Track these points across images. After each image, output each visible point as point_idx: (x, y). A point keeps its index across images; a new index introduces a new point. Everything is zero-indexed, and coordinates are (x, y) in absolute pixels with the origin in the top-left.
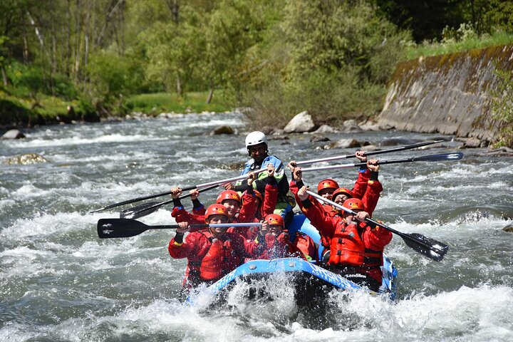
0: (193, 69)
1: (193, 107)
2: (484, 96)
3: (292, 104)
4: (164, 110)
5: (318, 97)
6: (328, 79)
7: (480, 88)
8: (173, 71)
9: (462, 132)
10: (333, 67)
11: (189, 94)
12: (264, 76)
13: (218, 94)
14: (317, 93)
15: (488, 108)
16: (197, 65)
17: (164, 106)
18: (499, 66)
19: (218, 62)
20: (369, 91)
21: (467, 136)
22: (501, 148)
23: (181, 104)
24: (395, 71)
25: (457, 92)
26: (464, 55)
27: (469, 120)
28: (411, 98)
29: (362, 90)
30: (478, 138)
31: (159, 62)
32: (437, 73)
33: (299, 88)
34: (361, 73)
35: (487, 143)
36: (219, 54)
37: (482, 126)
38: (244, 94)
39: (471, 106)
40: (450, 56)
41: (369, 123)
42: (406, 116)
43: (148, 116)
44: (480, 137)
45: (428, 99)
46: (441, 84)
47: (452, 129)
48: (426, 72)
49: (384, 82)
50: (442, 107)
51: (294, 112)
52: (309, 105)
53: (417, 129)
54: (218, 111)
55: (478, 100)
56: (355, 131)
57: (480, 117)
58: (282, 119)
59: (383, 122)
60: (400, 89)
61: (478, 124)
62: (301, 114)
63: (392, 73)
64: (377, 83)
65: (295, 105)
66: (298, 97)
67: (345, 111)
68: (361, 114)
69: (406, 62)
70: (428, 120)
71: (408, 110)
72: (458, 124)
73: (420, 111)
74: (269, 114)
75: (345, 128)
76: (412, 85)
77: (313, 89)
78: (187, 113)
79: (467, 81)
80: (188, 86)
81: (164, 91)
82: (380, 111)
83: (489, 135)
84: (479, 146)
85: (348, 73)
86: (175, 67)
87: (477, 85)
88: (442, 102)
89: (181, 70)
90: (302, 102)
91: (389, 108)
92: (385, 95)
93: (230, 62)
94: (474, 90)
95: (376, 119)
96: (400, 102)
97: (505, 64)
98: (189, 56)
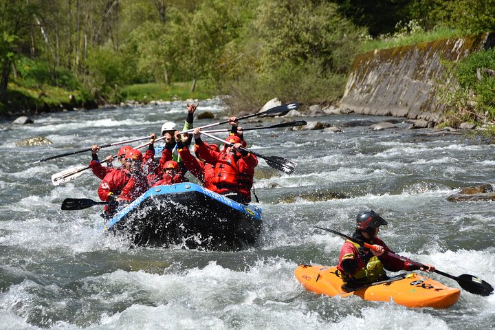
0: (178, 62)
1: (179, 95)
2: (430, 83)
3: (264, 92)
4: (153, 98)
5: (287, 86)
6: (296, 69)
7: (427, 76)
8: (161, 64)
9: (412, 115)
10: (299, 59)
11: (175, 84)
12: (240, 67)
13: (201, 83)
14: (286, 82)
15: (434, 94)
16: (181, 59)
17: (153, 94)
18: (443, 57)
19: (201, 56)
20: (332, 80)
21: (416, 118)
22: (446, 128)
23: (169, 92)
24: (354, 63)
25: (407, 80)
26: (413, 47)
27: (418, 104)
28: (367, 85)
29: (325, 79)
30: (425, 119)
31: (149, 56)
32: (390, 64)
33: (271, 77)
34: (324, 64)
35: (433, 124)
36: (201, 49)
37: (429, 109)
38: (223, 83)
39: (420, 92)
40: (401, 48)
41: (332, 108)
42: (363, 101)
43: (140, 103)
44: (427, 118)
45: (383, 86)
46: (393, 73)
47: (402, 112)
48: (380, 63)
49: (344, 71)
50: (394, 93)
51: (267, 98)
52: (279, 93)
53: (373, 112)
54: (200, 99)
55: (425, 87)
56: (319, 115)
57: (427, 101)
58: (256, 105)
59: (343, 106)
60: (358, 77)
61: (425, 107)
62: (273, 100)
63: (351, 64)
64: (338, 73)
65: (267, 92)
66: (270, 85)
67: (311, 98)
68: (324, 100)
69: (363, 55)
70: (382, 104)
71: (365, 96)
72: (408, 107)
73: (376, 97)
74: (245, 100)
75: (311, 112)
76: (368, 74)
77: (283, 78)
78: (173, 101)
79: (416, 70)
80: (174, 77)
81: (153, 81)
82: (341, 97)
83: (435, 117)
84: (427, 127)
85: (313, 64)
86: (163, 61)
87: (424, 73)
88: (394, 89)
89: (168, 63)
90: (273, 90)
91: (348, 94)
92: (345, 83)
93: (210, 56)
94: (422, 78)
95: (337, 104)
96: (358, 89)
97: (448, 55)
98: (175, 51)
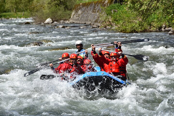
0: (18, 6)
1: (19, 16)
2: (98, 14)
3: (46, 16)
4: (10, 17)
5: (53, 14)
6: (56, 9)
7: (97, 12)
8: (13, 6)
9: (92, 24)
10: (57, 6)
11: (18, 13)
12: (38, 8)
13: (26, 13)
14: (53, 13)
15: (99, 17)
16: (19, 5)
17: (11, 16)
18: (101, 6)
19: (26, 4)
20: (67, 12)
21: (93, 25)
22: (102, 28)
23: (15, 15)
24: (74, 7)
25: (90, 13)
26: (92, 3)
27: (94, 20)
28: (78, 14)
29: (65, 12)
30: (96, 25)
31: (9, 4)
32: (85, 8)
33: (48, 11)
34: (65, 8)
35: (99, 27)
36: (25, 2)
37: (97, 22)
38: (33, 13)
39: (94, 17)
40: (89, 3)
41: (67, 21)
42: (77, 19)
43: (6, 19)
44: (97, 25)
45: (83, 15)
46: (86, 11)
47: (89, 23)
48: (82, 7)
49: (71, 10)
50: (87, 17)
51: (47, 18)
52: (51, 16)
53: (80, 23)
54: (26, 18)
55: (96, 15)
56: (63, 23)
57: (97, 20)
58: (44, 20)
59: (71, 21)
60: (75, 12)
61: (96, 21)
62: (49, 18)
63: (73, 7)
64: (69, 10)
65: (47, 16)
66: (48, 14)
67: (61, 18)
68: (65, 19)
69: (77, 5)
70: (83, 20)
71: (78, 17)
72: (91, 21)
73: (81, 18)
74: (40, 18)
75: (61, 22)
76: (78, 11)
77: (52, 12)
78: (17, 18)
79: (93, 10)
80: (17, 11)
81: (10, 12)
82: (70, 18)
83: (99, 25)
84: (97, 27)
85: (61, 7)
86: (13, 5)
87: (96, 11)
88: (86, 15)
89: (15, 6)
90: (49, 15)
91: (72, 17)
92: (71, 13)
93: (29, 4)
94: (95, 12)
95: (69, 20)
96: (75, 15)
97: (103, 5)
98: (17, 2)
